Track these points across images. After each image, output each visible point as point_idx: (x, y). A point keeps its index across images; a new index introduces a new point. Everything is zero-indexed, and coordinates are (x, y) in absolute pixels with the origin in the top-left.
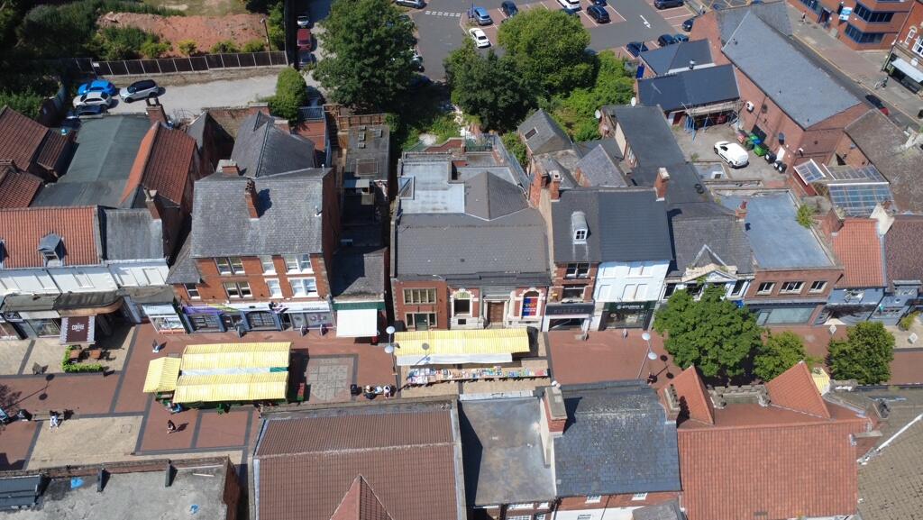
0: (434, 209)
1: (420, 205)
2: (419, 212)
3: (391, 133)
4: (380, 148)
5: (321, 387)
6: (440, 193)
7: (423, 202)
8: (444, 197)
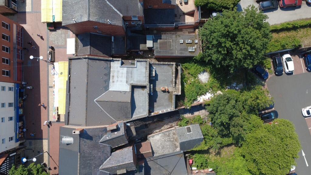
0: (113, 76)
1: (116, 70)
2: (111, 70)
3: (193, 57)
4: (180, 51)
5: (55, 36)
6: (125, 80)
7: (118, 71)
8: (121, 81)
